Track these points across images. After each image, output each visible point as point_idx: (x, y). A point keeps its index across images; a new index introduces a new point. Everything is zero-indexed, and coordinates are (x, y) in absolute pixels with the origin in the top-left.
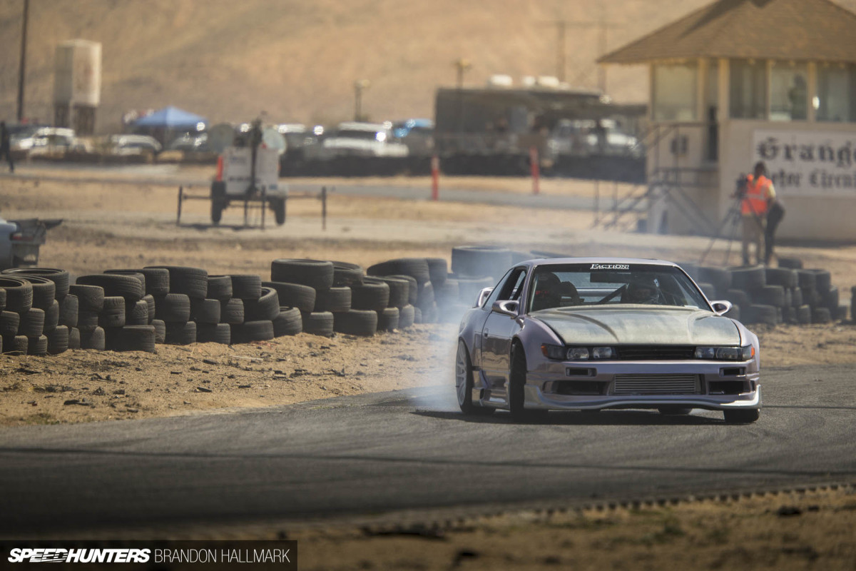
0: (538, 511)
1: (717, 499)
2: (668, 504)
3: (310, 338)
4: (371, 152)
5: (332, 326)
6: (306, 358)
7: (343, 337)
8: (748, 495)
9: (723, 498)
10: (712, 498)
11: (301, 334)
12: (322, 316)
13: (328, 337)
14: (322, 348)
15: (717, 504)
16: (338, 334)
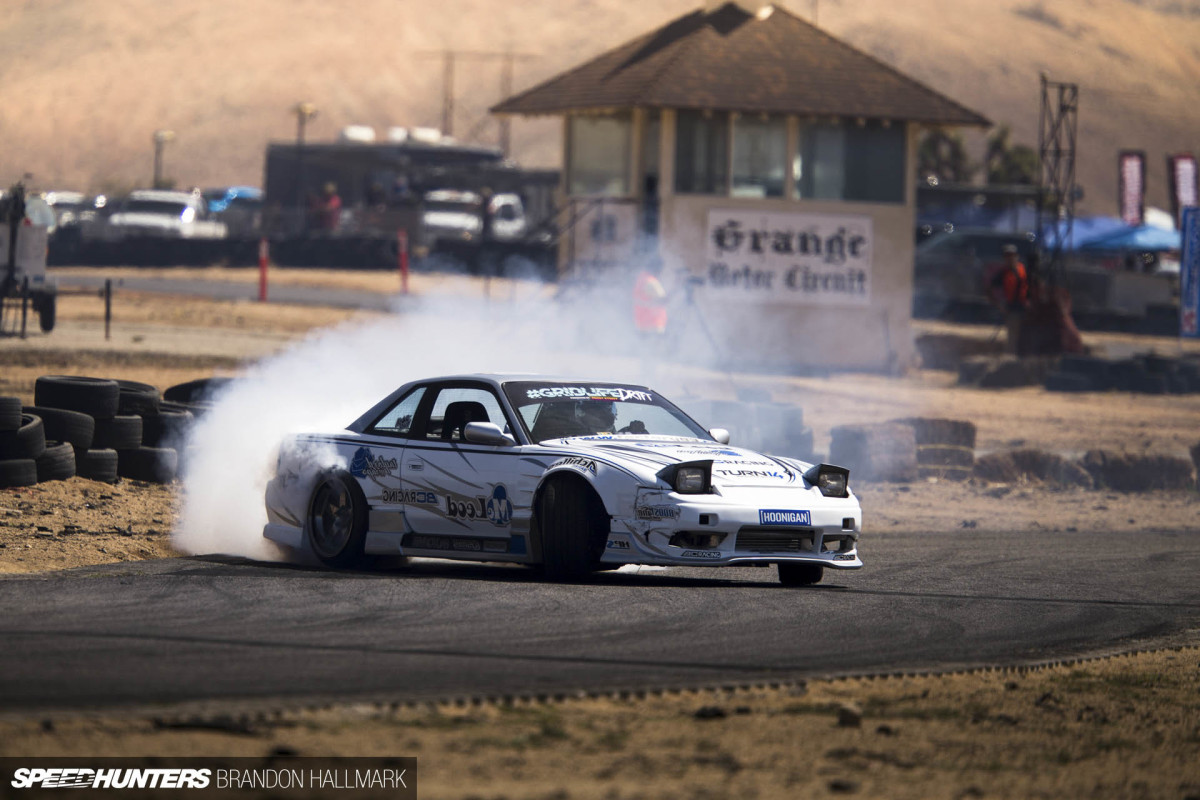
0: (378, 705)
1: (616, 696)
2: (550, 701)
3: (85, 484)
4: (174, 232)
5: (115, 468)
6: (80, 511)
7: (130, 484)
8: (657, 693)
9: (624, 696)
10: (609, 695)
11: (74, 478)
12: (102, 455)
13: (110, 483)
14: (102, 497)
15: (615, 703)
16: (123, 479)
